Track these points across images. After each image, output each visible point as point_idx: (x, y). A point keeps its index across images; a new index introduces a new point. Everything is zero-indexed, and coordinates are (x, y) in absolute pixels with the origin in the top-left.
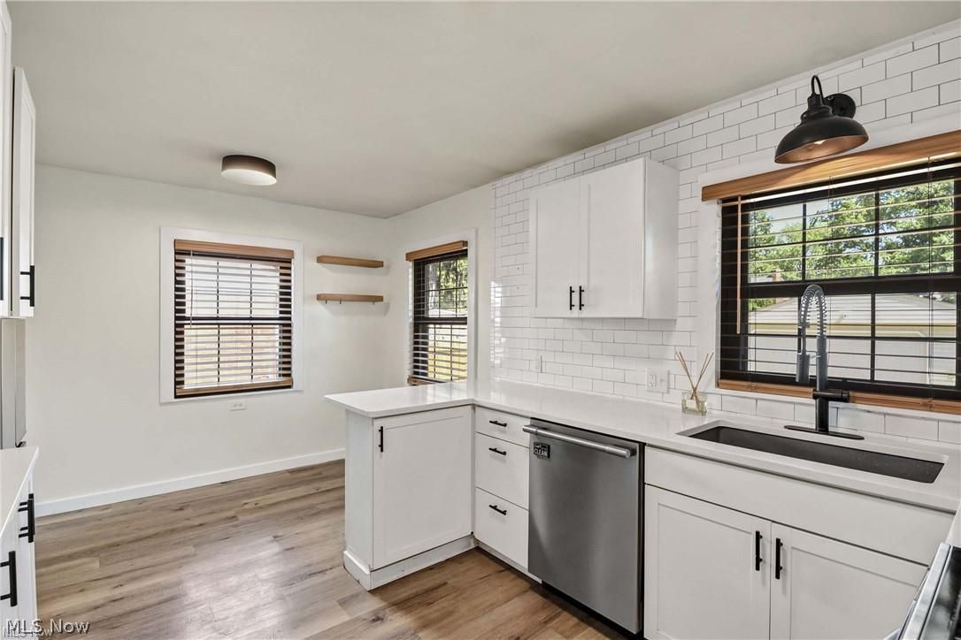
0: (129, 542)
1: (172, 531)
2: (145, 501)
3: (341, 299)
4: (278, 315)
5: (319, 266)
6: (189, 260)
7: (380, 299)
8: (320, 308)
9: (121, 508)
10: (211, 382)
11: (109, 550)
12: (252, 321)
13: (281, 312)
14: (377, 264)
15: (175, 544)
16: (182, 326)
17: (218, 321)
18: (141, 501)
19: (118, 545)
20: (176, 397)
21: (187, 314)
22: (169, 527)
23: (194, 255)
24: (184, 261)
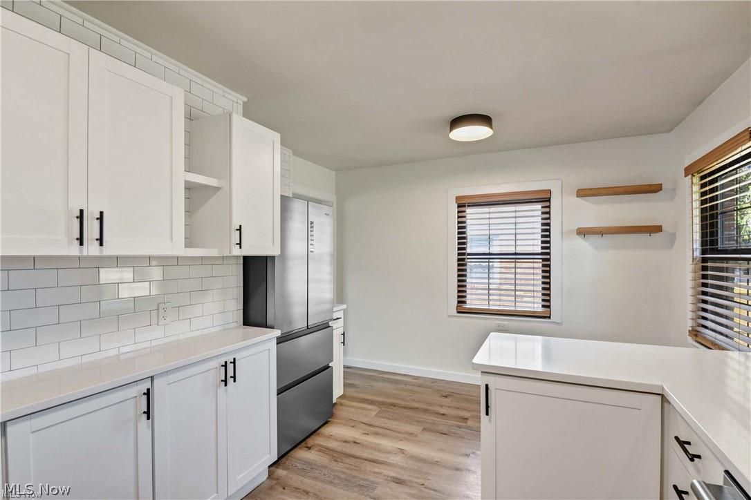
0: (401, 407)
1: (426, 411)
2: (436, 382)
3: (601, 232)
4: (540, 251)
5: (580, 200)
6: (469, 210)
7: (658, 229)
8: (580, 242)
9: (421, 382)
10: (483, 305)
11: (388, 407)
12: (516, 256)
13: (543, 248)
14: (655, 189)
15: (418, 421)
16: (463, 260)
17: (489, 256)
18: (434, 381)
19: (395, 406)
20: (459, 312)
21: (468, 251)
22: (427, 407)
23: (468, 206)
24: (465, 211)
